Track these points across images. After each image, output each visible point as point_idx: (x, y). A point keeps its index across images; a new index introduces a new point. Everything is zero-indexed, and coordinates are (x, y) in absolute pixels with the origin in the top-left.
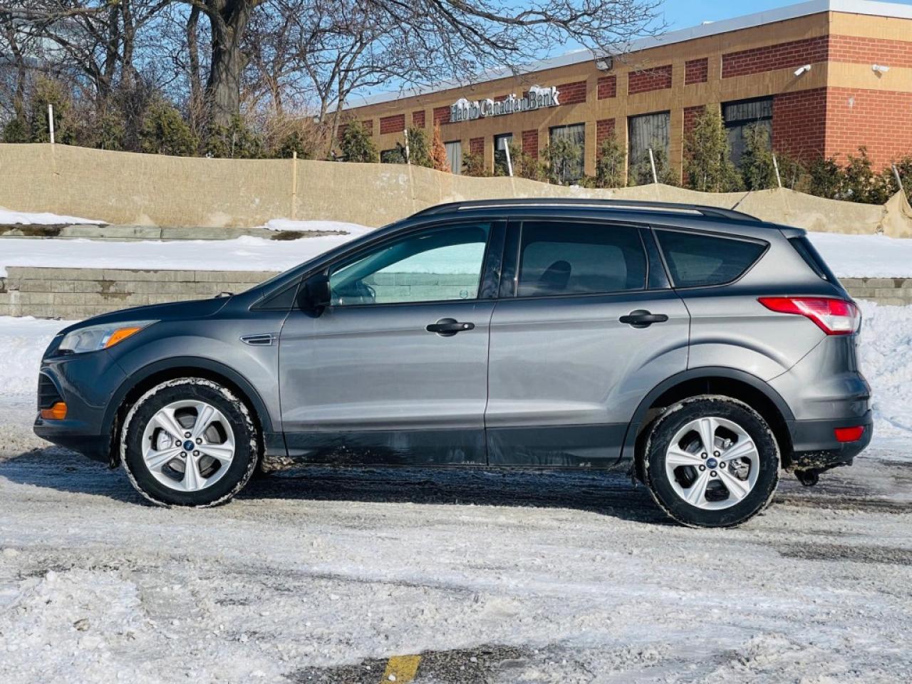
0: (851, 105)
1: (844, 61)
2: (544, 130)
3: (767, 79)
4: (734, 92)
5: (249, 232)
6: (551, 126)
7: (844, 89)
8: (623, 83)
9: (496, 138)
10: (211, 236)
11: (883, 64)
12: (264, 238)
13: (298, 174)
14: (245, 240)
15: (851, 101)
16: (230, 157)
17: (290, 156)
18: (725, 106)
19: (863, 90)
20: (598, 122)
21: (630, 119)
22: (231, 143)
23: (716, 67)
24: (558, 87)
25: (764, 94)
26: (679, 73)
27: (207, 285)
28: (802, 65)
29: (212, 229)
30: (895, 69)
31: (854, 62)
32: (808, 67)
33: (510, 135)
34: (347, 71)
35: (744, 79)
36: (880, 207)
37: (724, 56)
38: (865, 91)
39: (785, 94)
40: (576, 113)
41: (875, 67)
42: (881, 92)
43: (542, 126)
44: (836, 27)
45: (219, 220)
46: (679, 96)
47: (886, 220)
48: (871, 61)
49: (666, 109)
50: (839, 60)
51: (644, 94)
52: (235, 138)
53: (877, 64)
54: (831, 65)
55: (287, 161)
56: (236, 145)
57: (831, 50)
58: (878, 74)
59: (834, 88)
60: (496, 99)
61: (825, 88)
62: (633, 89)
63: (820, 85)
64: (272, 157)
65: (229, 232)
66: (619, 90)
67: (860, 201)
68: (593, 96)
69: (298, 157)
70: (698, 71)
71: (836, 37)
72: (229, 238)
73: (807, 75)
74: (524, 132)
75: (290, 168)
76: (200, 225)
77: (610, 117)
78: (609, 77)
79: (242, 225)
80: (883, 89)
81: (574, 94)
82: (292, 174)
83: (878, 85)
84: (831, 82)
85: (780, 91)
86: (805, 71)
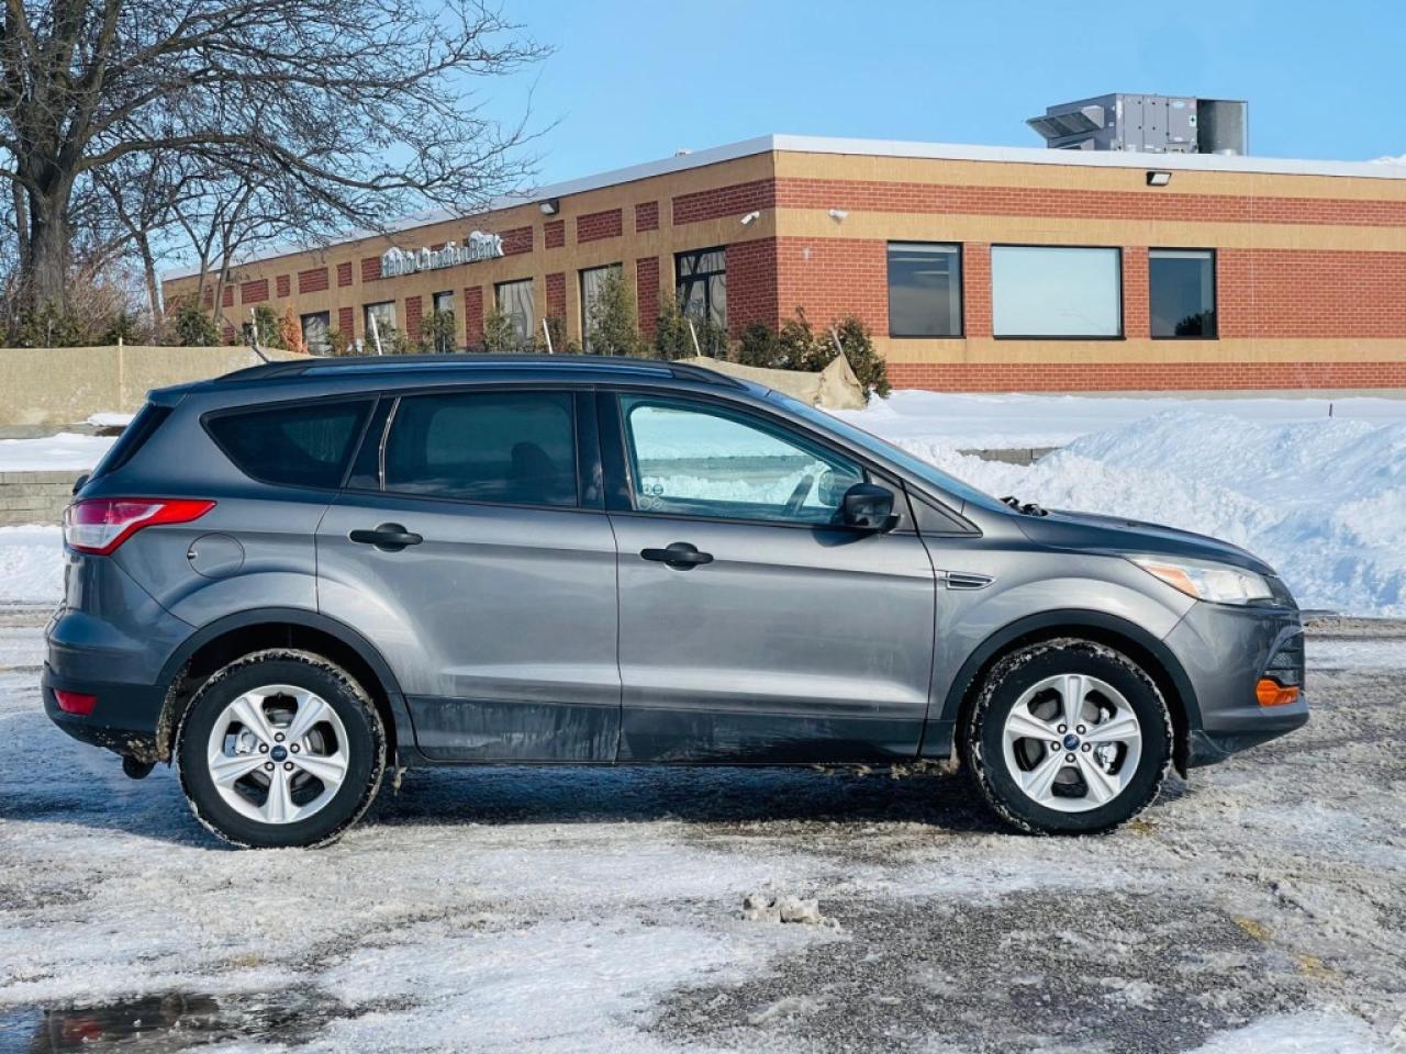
0: (807, 257)
1: (796, 207)
2: (488, 287)
3: (719, 230)
4: (686, 242)
5: (68, 429)
6: (497, 281)
7: (797, 239)
8: (571, 230)
9: (436, 297)
10: (25, 435)
11: (842, 209)
12: (86, 434)
13: (125, 362)
14: (64, 438)
15: (807, 252)
16: (46, 347)
17: (115, 342)
18: (678, 257)
19: (820, 239)
20: (547, 276)
21: (581, 272)
22: (46, 331)
23: (666, 213)
24: (502, 235)
25: (716, 244)
26: (629, 219)
27: (17, 488)
28: (751, 211)
29: (25, 428)
30: (857, 213)
31: (808, 207)
32: (757, 214)
33: (451, 293)
34: (231, 223)
35: (695, 227)
36: (818, 375)
37: (674, 199)
38: (823, 240)
39: (735, 245)
40: (522, 265)
41: (832, 212)
42: (842, 240)
43: (486, 282)
44: (782, 170)
45: (35, 416)
46: (632, 245)
47: (824, 389)
48: (828, 205)
49: (618, 260)
50: (789, 206)
51: (594, 243)
52: (51, 324)
53: (835, 208)
54: (778, 211)
55: (112, 348)
56: (53, 332)
57: (778, 194)
58: (836, 218)
59: (784, 238)
60: (433, 248)
61: (774, 238)
62: (583, 237)
63: (769, 235)
64: (94, 345)
65: (46, 429)
66: (567, 236)
67: (796, 369)
68: (539, 243)
69: (124, 343)
70: (648, 216)
71: (781, 179)
72: (46, 436)
73: (757, 223)
74: (466, 290)
75: (116, 356)
76: (12, 423)
77: (559, 271)
78: (557, 222)
79: (61, 421)
80: (845, 236)
81: (517, 242)
82: (117, 362)
83: (839, 232)
84: (781, 232)
85: (733, 241)
86: (753, 218)
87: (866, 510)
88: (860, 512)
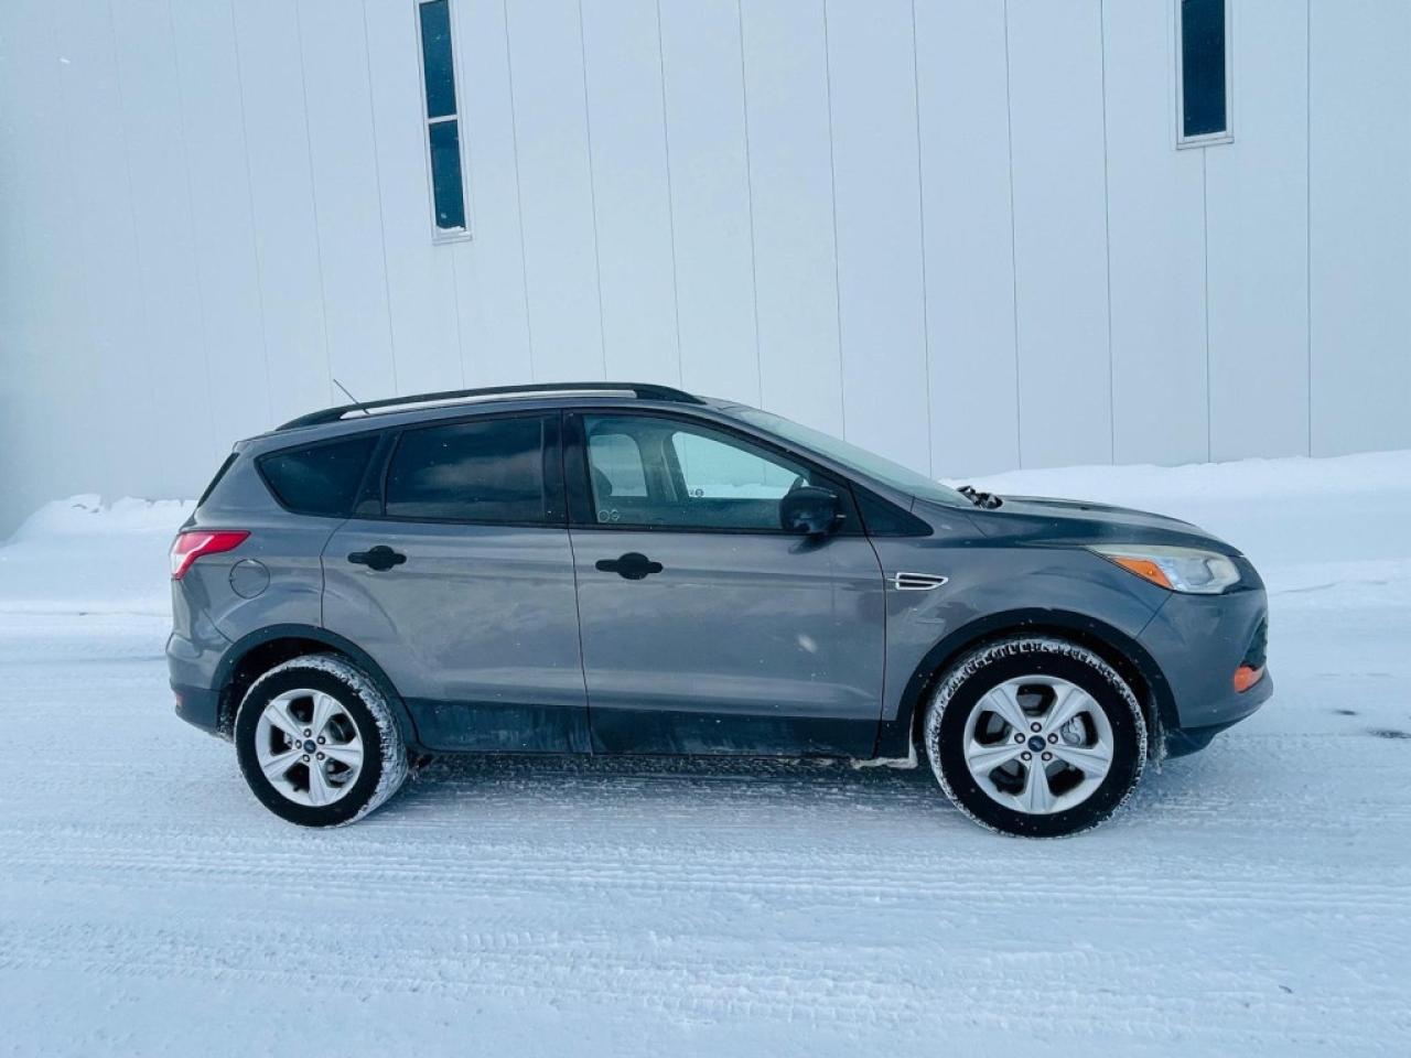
87: (804, 515)
88: (798, 517)
